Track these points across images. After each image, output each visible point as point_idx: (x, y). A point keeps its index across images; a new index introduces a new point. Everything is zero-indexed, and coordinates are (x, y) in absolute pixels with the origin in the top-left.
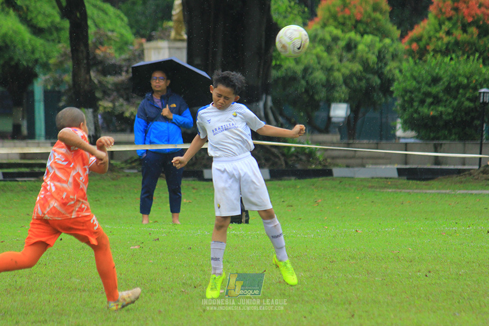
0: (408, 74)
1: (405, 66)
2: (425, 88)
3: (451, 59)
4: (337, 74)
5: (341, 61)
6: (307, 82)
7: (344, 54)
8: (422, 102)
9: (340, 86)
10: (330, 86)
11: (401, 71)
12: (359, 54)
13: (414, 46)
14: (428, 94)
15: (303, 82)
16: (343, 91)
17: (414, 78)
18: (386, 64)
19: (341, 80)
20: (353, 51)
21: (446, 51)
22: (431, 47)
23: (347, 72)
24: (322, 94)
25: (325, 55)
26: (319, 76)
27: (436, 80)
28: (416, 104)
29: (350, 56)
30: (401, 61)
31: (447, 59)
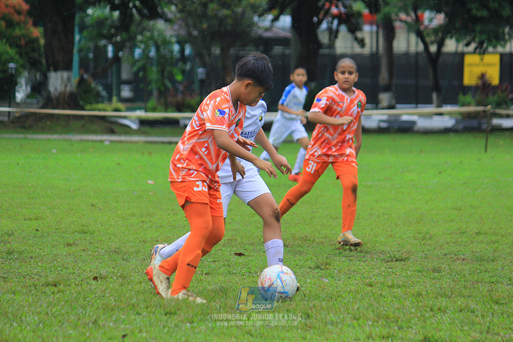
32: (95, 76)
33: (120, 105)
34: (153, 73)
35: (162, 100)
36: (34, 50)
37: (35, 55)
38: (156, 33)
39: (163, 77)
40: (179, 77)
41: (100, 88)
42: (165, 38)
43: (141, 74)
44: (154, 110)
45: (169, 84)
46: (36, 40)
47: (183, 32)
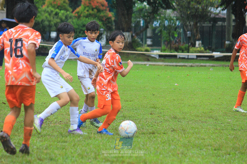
0: (75, 23)
1: (74, 21)
2: (81, 28)
3: (89, 19)
4: (52, 23)
5: (53, 18)
6: (43, 25)
7: (55, 16)
8: (80, 32)
9: (53, 27)
10: (50, 26)
11: (73, 23)
12: (59, 16)
13: (76, 15)
14: (82, 30)
15: (41, 25)
16: (54, 28)
17: (77, 25)
18: (68, 20)
19: (53, 25)
20: (57, 15)
21: (87, 16)
22: (82, 15)
23: (55, 22)
24: (47, 29)
25: (48, 16)
26: (47, 23)
27: (84, 26)
28: (78, 33)
29: (56, 17)
30: (73, 19)
31: (87, 19)
32: (137, 35)
33: (149, 48)
34: (165, 33)
35: (169, 46)
36: (109, 22)
37: (110, 25)
38: (167, 16)
39: (170, 35)
40: (176, 36)
41: (139, 40)
42: (171, 17)
43: (159, 34)
44: (164, 50)
45: (172, 39)
46: (110, 18)
47: (178, 15)
